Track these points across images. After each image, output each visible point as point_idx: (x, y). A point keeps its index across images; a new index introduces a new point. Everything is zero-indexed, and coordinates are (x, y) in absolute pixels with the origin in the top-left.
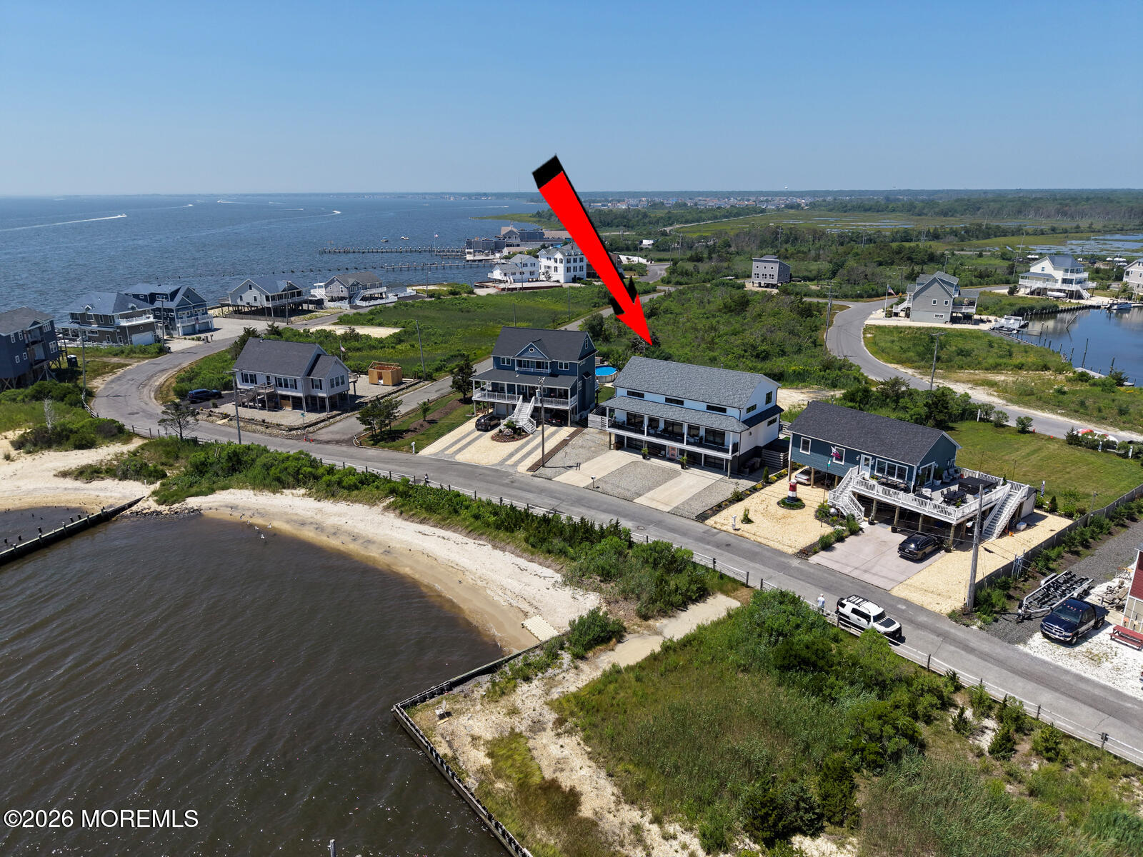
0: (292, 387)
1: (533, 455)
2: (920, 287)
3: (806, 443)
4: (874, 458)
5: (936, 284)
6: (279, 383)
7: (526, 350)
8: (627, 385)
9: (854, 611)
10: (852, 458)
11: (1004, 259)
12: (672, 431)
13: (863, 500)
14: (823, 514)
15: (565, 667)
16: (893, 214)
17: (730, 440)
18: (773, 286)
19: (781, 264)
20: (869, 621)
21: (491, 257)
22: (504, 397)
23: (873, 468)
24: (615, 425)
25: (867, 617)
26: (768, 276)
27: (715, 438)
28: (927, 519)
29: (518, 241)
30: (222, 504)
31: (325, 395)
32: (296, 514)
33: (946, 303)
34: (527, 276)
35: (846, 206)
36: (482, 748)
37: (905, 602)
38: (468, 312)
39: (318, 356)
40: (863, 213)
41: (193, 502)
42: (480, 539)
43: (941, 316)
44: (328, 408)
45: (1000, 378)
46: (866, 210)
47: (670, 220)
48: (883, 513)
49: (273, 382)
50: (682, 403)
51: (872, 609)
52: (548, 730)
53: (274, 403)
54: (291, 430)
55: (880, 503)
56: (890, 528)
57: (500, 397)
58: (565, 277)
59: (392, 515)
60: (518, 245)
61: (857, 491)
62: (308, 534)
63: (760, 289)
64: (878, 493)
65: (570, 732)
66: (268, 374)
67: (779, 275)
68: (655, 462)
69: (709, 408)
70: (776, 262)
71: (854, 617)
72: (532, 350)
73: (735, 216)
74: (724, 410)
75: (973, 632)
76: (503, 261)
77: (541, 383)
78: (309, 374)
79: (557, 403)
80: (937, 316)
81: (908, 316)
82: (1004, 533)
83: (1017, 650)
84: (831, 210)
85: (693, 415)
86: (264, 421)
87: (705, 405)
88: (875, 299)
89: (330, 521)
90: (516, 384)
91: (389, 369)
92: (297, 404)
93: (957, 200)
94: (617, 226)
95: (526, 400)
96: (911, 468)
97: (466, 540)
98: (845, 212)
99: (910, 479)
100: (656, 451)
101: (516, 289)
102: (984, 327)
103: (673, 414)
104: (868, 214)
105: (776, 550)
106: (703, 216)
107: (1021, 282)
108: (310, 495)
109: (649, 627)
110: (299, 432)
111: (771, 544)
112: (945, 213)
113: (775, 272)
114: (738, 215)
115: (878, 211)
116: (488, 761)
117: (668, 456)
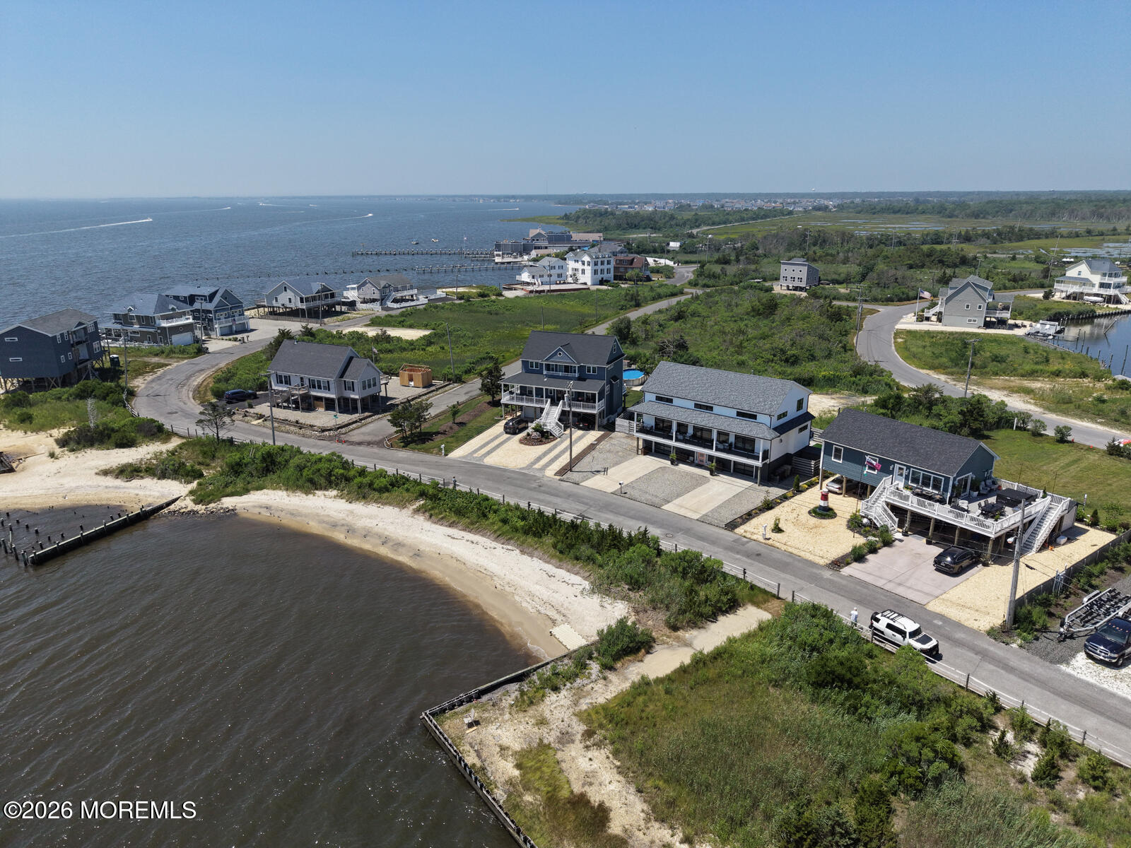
0: (325, 388)
1: (560, 459)
2: (953, 291)
3: (838, 451)
4: (908, 468)
5: (970, 288)
6: (313, 385)
7: (555, 354)
8: (655, 390)
9: (889, 626)
10: (886, 468)
11: (1038, 262)
12: (701, 437)
13: (895, 509)
14: (855, 524)
15: (593, 677)
16: (924, 216)
17: (760, 447)
18: (801, 289)
19: (809, 267)
20: (904, 637)
21: (519, 259)
22: (532, 401)
23: (907, 478)
24: (643, 430)
25: (902, 633)
26: (796, 279)
27: (745, 445)
28: (963, 531)
29: (546, 243)
30: (256, 504)
31: (357, 397)
32: (329, 516)
33: (980, 307)
34: (554, 278)
35: (875, 208)
36: (510, 759)
37: (941, 617)
38: (497, 314)
39: (351, 359)
40: (893, 216)
41: (228, 502)
42: (508, 544)
43: (975, 321)
44: (360, 410)
45: (1036, 385)
46: (895, 212)
47: (697, 222)
48: (918, 524)
49: (307, 383)
50: (711, 408)
51: (909, 625)
52: (577, 742)
53: (307, 404)
54: (323, 431)
55: (914, 514)
56: (924, 540)
57: (528, 401)
58: (592, 279)
59: (422, 518)
60: (546, 248)
61: (891, 502)
62: (340, 536)
63: (789, 292)
64: (912, 504)
65: (598, 745)
66: (302, 376)
67: (808, 279)
68: (682, 467)
69: (739, 414)
70: (805, 265)
71: (889, 632)
72: (560, 354)
73: (762, 218)
74: (754, 417)
75: (1013, 650)
76: (531, 263)
77: (570, 387)
78: (342, 376)
79: (584, 407)
80: (970, 321)
81: (940, 320)
82: (1044, 547)
83: (1059, 670)
84: (859, 212)
85: (722, 421)
86: (297, 422)
87: (735, 411)
88: (905, 302)
89: (361, 523)
90: (544, 388)
91: (420, 371)
92: (330, 405)
93: (989, 202)
94: (644, 228)
95: (554, 403)
96: (947, 479)
97: (494, 544)
98: (874, 213)
99: (946, 490)
100: (684, 457)
101: (543, 291)
102: (1019, 332)
103: (702, 419)
104: (898, 215)
105: (807, 560)
106: (731, 218)
107: (1056, 286)
108: (341, 497)
109: (678, 638)
110: (332, 433)
111: (802, 554)
112: (976, 215)
113: (804, 275)
114: (765, 216)
115: (907, 213)
116: (517, 773)
117: (696, 462)
